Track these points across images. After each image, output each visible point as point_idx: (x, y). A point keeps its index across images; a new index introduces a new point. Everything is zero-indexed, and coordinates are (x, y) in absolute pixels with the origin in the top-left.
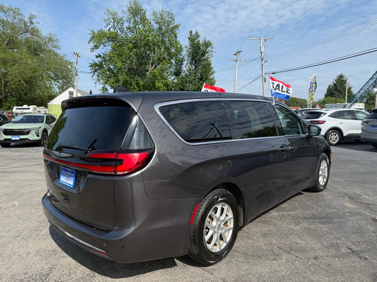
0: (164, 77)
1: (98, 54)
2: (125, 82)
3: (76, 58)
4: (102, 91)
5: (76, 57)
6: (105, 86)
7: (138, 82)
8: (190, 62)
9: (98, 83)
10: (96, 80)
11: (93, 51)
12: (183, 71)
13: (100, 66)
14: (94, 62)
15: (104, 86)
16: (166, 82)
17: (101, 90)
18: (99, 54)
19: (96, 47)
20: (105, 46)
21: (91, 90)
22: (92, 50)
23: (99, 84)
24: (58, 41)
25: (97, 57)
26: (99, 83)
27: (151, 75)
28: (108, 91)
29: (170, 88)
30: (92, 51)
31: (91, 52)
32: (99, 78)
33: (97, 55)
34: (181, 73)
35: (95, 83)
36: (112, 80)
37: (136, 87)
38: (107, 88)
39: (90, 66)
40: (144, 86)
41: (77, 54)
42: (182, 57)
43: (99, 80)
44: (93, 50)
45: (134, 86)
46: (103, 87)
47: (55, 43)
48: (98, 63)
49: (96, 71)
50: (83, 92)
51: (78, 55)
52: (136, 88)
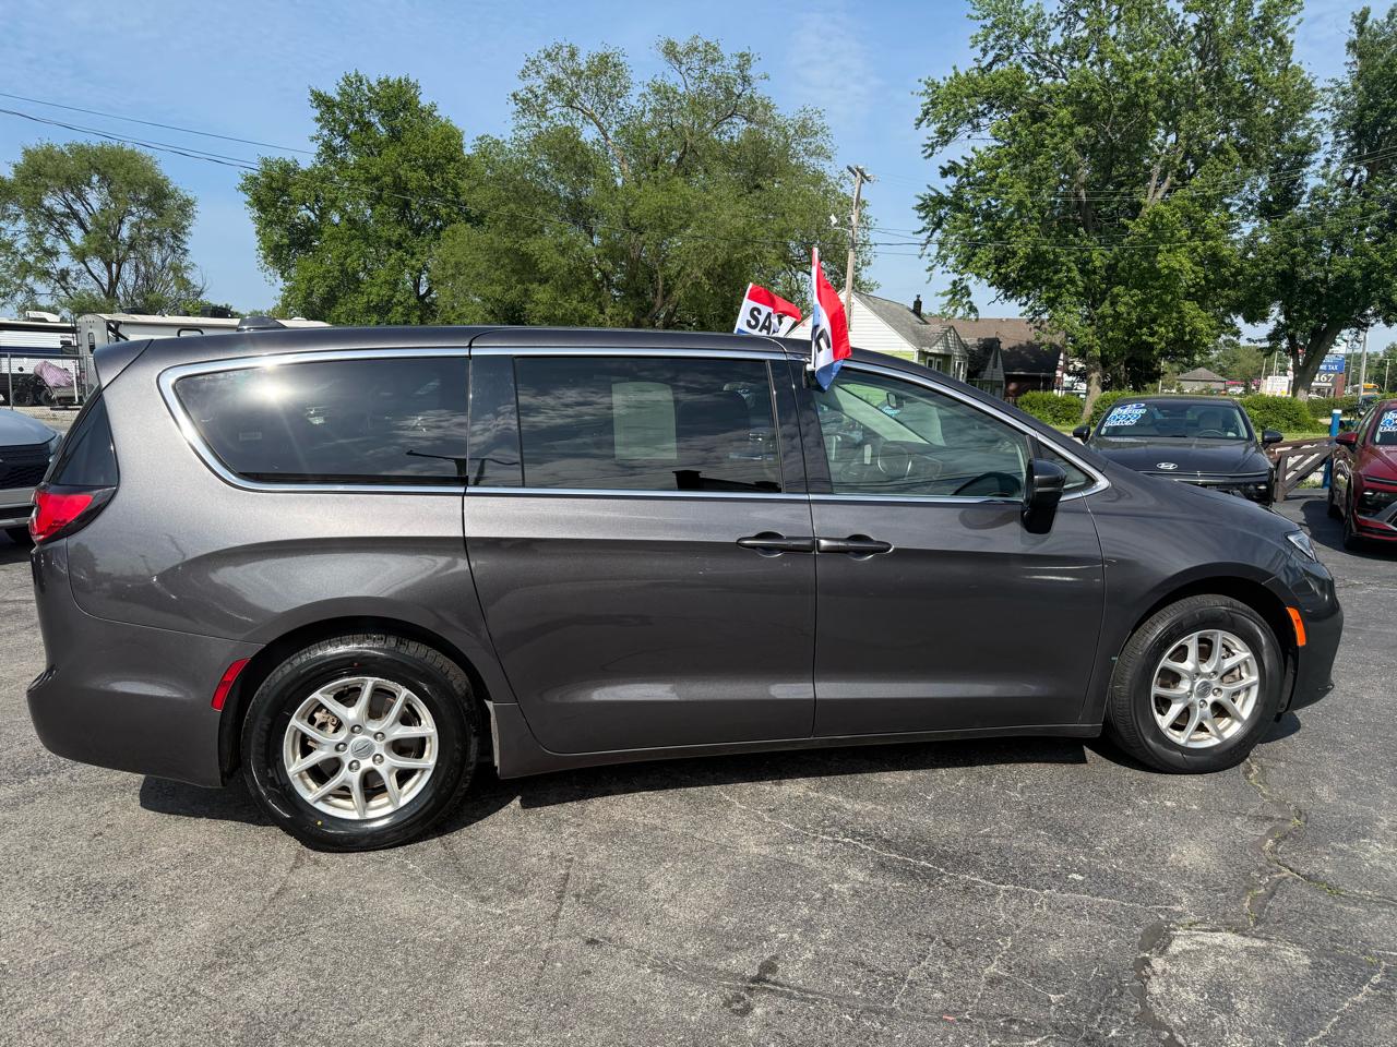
0: (1204, 228)
1: (949, 161)
2: (1037, 259)
3: (857, 186)
4: (950, 296)
5: (856, 180)
6: (960, 279)
7: (1086, 254)
8: (1349, 150)
9: (939, 269)
10: (932, 258)
11: (931, 155)
12: (1304, 192)
13: (957, 204)
14: (934, 194)
15: (956, 277)
16: (1211, 248)
17: (944, 295)
18: (953, 162)
19: (945, 136)
20: (976, 127)
21: (918, 296)
22: (930, 151)
23: (943, 272)
24: (828, 132)
25: (945, 173)
26: (944, 269)
27: (1143, 223)
28: (971, 299)
29: (1228, 273)
30: (926, 154)
31: (926, 158)
32: (944, 252)
33: (946, 166)
34: (1298, 202)
35: (930, 269)
36: (985, 254)
37: (1075, 274)
38: (966, 287)
39: (921, 208)
40: (1111, 268)
41: (858, 170)
42: (1306, 132)
43: (945, 258)
44: (933, 149)
45: (1069, 270)
46: (954, 283)
47: (818, 140)
48: (947, 193)
49: (938, 225)
50: (887, 303)
51: (862, 174)
52: (1078, 277)
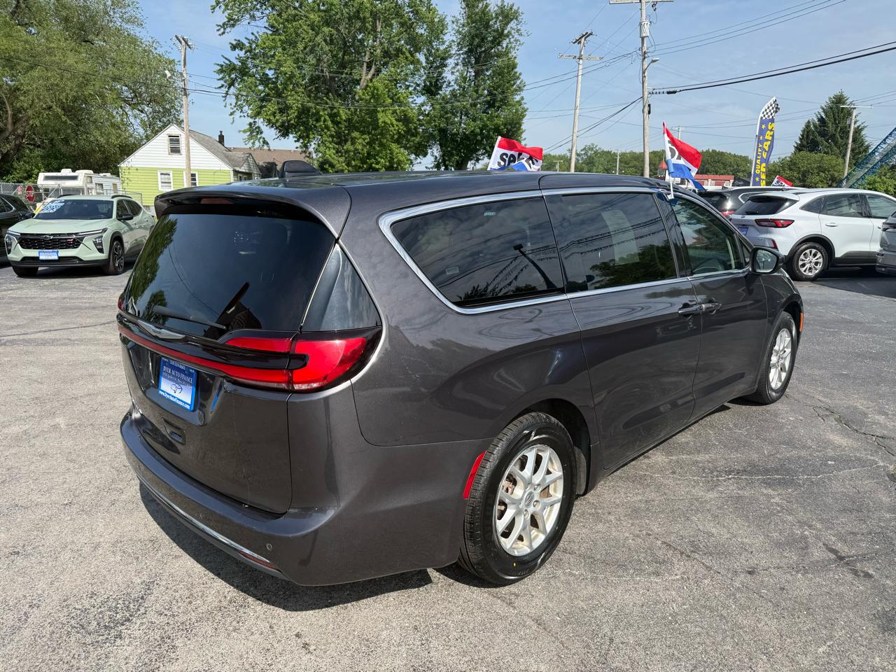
0: (399, 98)
1: (235, 40)
2: (304, 111)
3: (183, 51)
4: (249, 133)
5: (181, 47)
6: (254, 122)
7: (335, 111)
8: (463, 59)
9: (238, 113)
10: (232, 107)
11: (223, 33)
12: (445, 82)
13: (243, 71)
14: (228, 62)
15: (252, 121)
16: (403, 111)
17: (245, 131)
18: (239, 41)
19: (232, 22)
20: (253, 17)
21: (221, 132)
22: (222, 30)
23: (240, 116)
24: (137, 6)
25: (234, 47)
26: (242, 114)
27: (367, 93)
28: (263, 135)
29: (413, 127)
30: (220, 32)
31: (220, 35)
32: (239, 103)
33: (234, 43)
34: (441, 87)
35: (232, 114)
36: (272, 107)
37: (329, 123)
38: (259, 127)
39: (221, 71)
40: (349, 120)
41: (184, 39)
42: (445, 46)
43: (241, 107)
44: (225, 29)
45: (325, 121)
46: (250, 124)
47: (130, 11)
48: (238, 63)
49: (231, 84)
50: (202, 136)
51: (186, 43)
52: (331, 125)
